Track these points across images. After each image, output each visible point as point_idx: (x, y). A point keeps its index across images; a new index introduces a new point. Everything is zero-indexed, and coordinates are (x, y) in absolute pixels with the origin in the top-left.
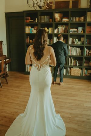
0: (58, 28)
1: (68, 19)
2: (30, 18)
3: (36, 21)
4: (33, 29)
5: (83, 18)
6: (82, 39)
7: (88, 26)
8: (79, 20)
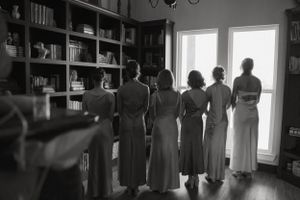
0: (69, 48)
3: (18, 16)
5: (110, 33)
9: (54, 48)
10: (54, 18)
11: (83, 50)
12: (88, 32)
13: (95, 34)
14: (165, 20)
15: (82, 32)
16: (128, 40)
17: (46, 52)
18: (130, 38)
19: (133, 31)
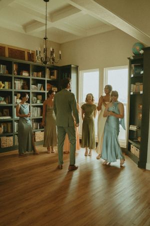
0: (15, 83)
1: (29, 73)
5: (40, 73)
6: (40, 97)
7: (47, 83)
9: (7, 83)
10: (7, 69)
11: (24, 84)
12: (25, 74)
13: (29, 76)
14: (71, 65)
15: (22, 75)
16: (52, 77)
17: (3, 85)
18: (54, 76)
19: (55, 72)
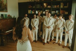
2: (31, 6)
4: (32, 11)
8: (56, 7)
